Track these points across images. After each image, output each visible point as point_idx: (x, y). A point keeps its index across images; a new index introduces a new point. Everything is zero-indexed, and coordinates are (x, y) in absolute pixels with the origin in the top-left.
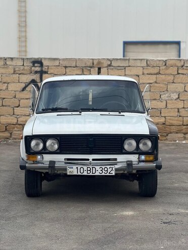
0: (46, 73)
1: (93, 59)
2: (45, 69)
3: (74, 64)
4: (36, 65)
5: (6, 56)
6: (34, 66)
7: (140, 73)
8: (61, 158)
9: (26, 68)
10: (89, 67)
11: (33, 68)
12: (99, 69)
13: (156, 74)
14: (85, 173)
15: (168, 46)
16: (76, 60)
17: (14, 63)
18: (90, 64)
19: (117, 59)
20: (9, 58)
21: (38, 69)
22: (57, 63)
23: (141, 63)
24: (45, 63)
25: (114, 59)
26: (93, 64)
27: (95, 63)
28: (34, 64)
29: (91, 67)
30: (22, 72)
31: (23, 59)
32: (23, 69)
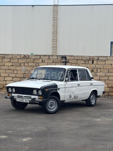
0: (68, 62)
1: (90, 56)
2: (67, 60)
3: (81, 59)
4: (63, 59)
5: (49, 54)
6: (62, 59)
8: (16, 95)
11: (62, 60)
12: (93, 61)
14: (21, 101)
16: (82, 57)
17: (53, 58)
18: (88, 58)
19: (101, 56)
20: (51, 55)
21: (64, 60)
22: (73, 58)
24: (68, 58)
25: (100, 56)
27: (91, 58)
29: (89, 60)
30: (57, 62)
31: (57, 56)
32: (57, 61)
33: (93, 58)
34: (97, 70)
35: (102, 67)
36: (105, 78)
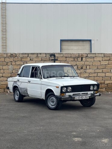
0: (57, 60)
1: (79, 54)
2: (56, 58)
3: (70, 56)
4: (52, 56)
5: (38, 52)
6: (51, 57)
7: (101, 60)
9: (47, 58)
10: (77, 57)
11: (51, 58)
12: (82, 58)
13: (108, 60)
14: (80, 99)
15: (85, 42)
16: (71, 54)
17: (41, 56)
18: (77, 56)
19: (90, 54)
21: (53, 58)
22: (62, 55)
23: (101, 55)
24: (56, 55)
25: (88, 53)
26: (79, 56)
27: (80, 55)
28: (51, 56)
29: (78, 57)
30: (45, 60)
31: (46, 54)
33: (82, 55)
34: (86, 67)
35: (91, 64)
36: (94, 74)
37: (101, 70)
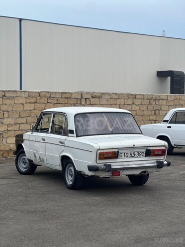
7: (24, 102)
13: (34, 103)
23: (24, 94)
25: (6, 91)
34: (3, 114)
35: (10, 109)
36: (15, 127)
37: (25, 119)
